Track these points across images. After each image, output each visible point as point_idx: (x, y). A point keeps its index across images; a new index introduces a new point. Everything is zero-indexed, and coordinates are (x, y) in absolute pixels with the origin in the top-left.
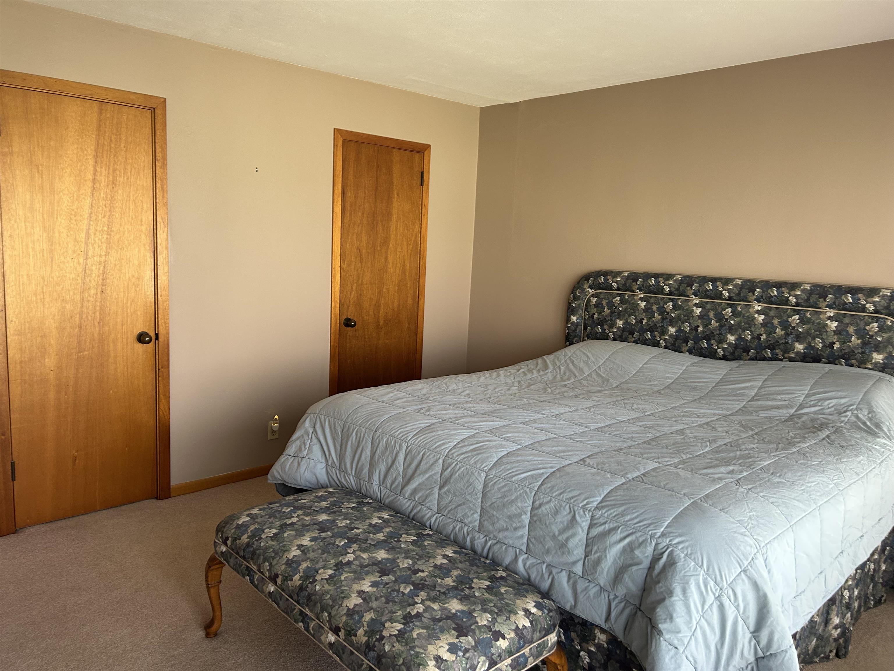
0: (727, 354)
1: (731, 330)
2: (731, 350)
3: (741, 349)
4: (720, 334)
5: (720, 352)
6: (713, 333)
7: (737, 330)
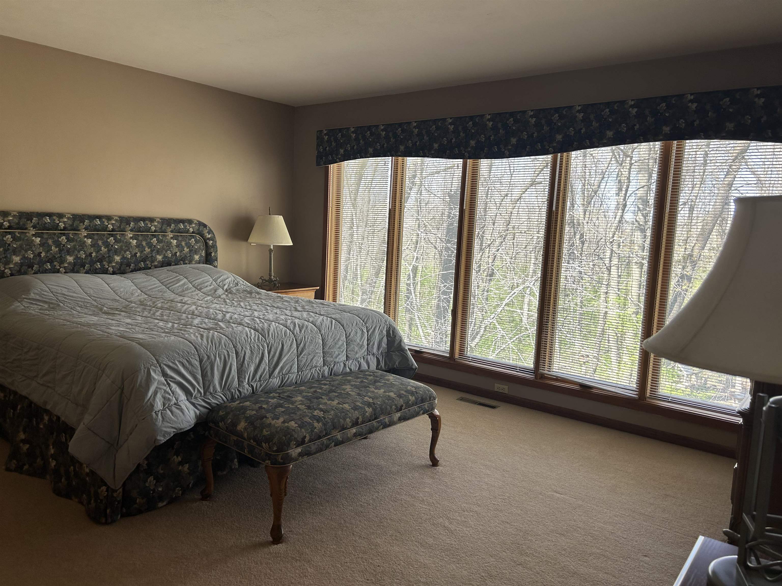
0: (115, 270)
1: (116, 252)
2: (118, 266)
3: (125, 264)
4: (109, 256)
5: (111, 269)
6: (104, 256)
7: (120, 252)
